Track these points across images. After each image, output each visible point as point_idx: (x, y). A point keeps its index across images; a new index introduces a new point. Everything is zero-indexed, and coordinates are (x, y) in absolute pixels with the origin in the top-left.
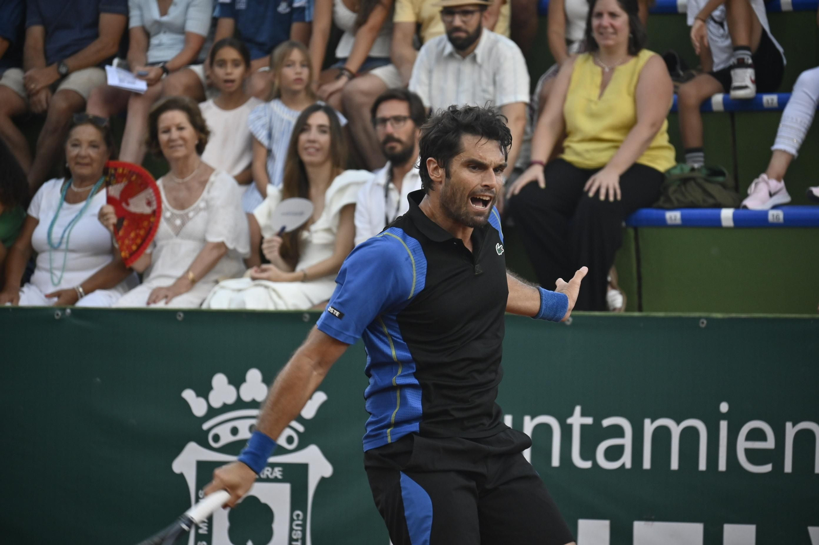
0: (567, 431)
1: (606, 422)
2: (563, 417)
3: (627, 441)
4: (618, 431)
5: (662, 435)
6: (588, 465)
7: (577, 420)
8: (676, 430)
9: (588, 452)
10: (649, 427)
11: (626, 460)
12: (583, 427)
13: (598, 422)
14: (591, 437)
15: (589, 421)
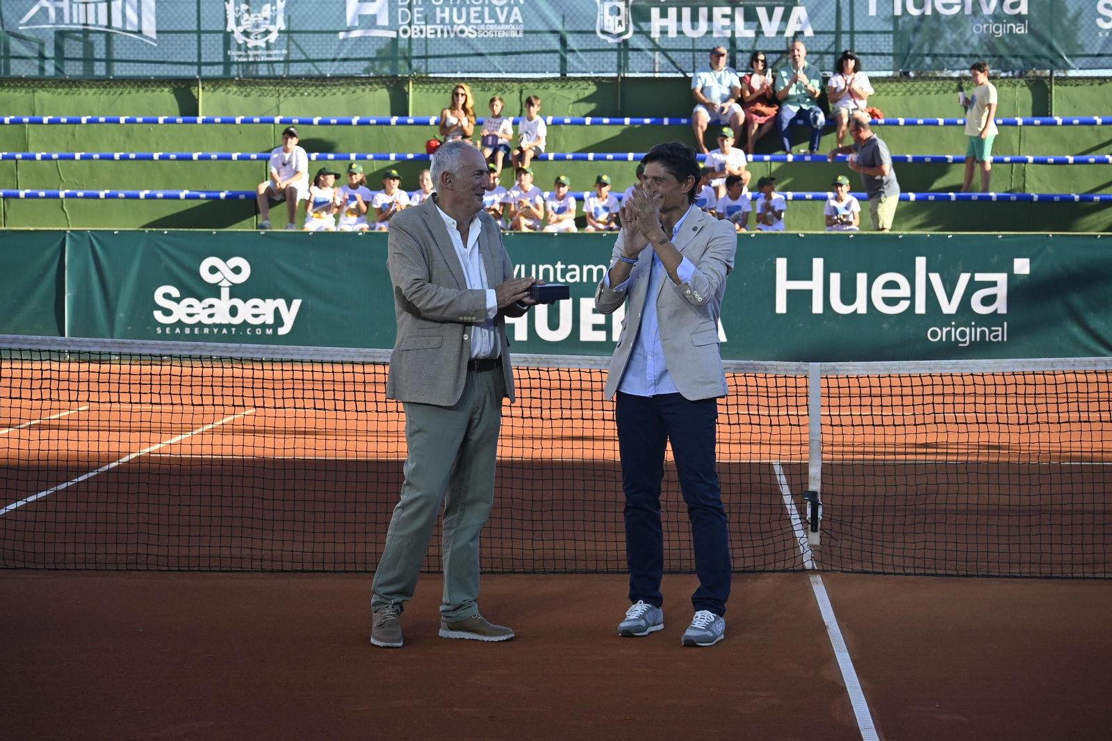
0: (555, 270)
1: (570, 267)
2: (554, 265)
3: (577, 273)
4: (574, 270)
5: (590, 272)
6: (563, 281)
7: (559, 266)
8: (595, 269)
9: (563, 276)
10: (585, 268)
11: (577, 279)
12: (562, 269)
13: (567, 267)
14: (564, 272)
15: (563, 266)
